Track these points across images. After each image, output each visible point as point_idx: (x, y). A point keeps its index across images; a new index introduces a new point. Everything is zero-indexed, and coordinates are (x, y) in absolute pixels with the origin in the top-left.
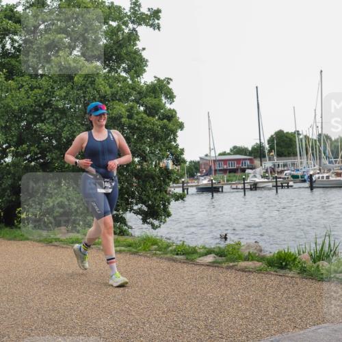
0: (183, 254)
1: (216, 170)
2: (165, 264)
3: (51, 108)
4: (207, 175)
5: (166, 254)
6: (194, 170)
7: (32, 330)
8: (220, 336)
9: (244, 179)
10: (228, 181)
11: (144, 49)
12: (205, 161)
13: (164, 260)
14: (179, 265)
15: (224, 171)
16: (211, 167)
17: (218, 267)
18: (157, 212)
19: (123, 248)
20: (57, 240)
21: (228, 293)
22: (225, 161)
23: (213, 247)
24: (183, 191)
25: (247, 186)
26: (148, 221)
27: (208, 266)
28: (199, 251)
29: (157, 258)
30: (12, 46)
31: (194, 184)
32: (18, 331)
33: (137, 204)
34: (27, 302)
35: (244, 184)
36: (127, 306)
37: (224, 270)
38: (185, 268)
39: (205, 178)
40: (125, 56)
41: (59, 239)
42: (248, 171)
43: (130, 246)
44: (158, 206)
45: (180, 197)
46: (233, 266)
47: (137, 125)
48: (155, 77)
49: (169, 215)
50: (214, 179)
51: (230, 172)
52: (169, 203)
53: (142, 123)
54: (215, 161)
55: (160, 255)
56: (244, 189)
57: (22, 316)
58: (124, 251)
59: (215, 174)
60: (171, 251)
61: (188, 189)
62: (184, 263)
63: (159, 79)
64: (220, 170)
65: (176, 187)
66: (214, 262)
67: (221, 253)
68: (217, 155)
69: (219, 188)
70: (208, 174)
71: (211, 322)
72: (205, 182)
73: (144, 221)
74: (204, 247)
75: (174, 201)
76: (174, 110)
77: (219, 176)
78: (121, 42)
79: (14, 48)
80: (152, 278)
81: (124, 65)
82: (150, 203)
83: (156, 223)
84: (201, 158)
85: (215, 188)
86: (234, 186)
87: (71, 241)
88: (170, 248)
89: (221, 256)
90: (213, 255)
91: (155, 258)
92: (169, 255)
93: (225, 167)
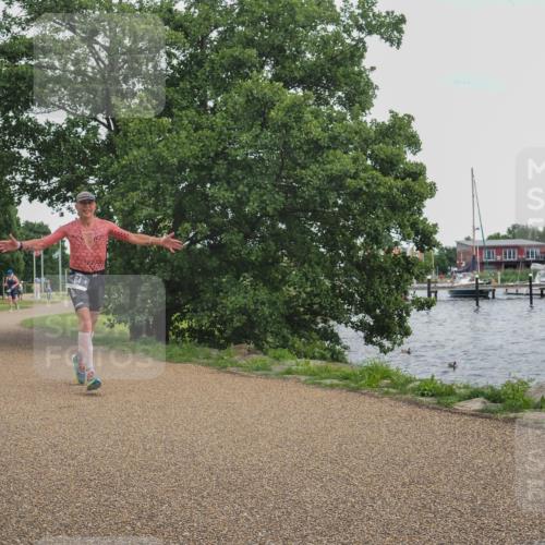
0: (432, 396)
1: (482, 264)
2: (404, 410)
3: (226, 160)
4: (467, 271)
5: (405, 394)
6: (447, 262)
7: (203, 497)
8: (497, 527)
9: (530, 280)
10: (503, 281)
11: (373, 69)
12: (464, 248)
13: (401, 403)
14: (427, 413)
15: (497, 265)
16: (474, 257)
17: (490, 418)
18: (389, 327)
19: (335, 381)
20: (234, 364)
21: (507, 460)
22: (499, 249)
23: (480, 386)
24: (429, 295)
25: (536, 291)
26: (374, 339)
27: (473, 415)
28: (457, 391)
29: (391, 399)
30: (169, 64)
31: (446, 285)
32: (183, 497)
33: (356, 314)
34: (194, 456)
35: (531, 286)
36: (346, 471)
37: (501, 424)
38: (436, 418)
39: (465, 276)
40: (342, 79)
41: (236, 362)
42: (533, 266)
43: (347, 379)
44: (390, 317)
45: (425, 305)
46: (515, 418)
47: (364, 188)
48: (391, 112)
49: (407, 333)
50: (481, 278)
51: (506, 267)
52: (408, 314)
53: (373, 186)
54: (481, 248)
55: (395, 394)
56: (531, 294)
57: (187, 475)
58: (337, 385)
59: (482, 269)
60: (413, 390)
61: (436, 292)
62: (433, 408)
63: (397, 115)
64: (491, 263)
65: (417, 289)
66: (482, 411)
67: (494, 397)
68: (486, 238)
69: (487, 292)
70: (470, 268)
71: (480, 505)
72: (464, 281)
73: (368, 340)
74: (466, 387)
75: (415, 310)
76: (422, 164)
77: (488, 273)
78: (338, 58)
79: (173, 67)
80: (384, 430)
81: (340, 93)
82: (378, 311)
83: (387, 343)
84: (458, 243)
85: (481, 291)
86: (513, 290)
87: (255, 366)
88: (411, 385)
89: (494, 402)
90: (482, 399)
91: (386, 399)
92: (409, 396)
93: (499, 258)
